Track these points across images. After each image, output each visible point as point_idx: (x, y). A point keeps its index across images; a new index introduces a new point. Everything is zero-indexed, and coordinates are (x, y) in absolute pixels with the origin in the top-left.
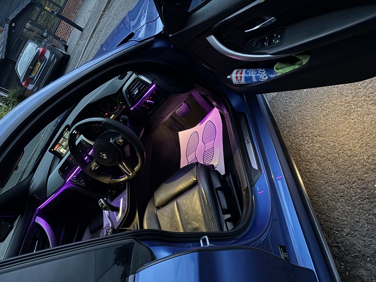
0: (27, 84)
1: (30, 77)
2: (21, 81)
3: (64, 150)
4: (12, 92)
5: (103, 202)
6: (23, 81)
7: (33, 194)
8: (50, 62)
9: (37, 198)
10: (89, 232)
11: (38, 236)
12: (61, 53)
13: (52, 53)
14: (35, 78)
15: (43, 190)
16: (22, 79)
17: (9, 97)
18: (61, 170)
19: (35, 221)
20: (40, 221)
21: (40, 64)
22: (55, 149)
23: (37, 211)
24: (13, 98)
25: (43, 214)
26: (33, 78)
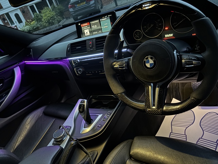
0: (71, 7)
1: (76, 5)
2: (70, 4)
3: (88, 33)
4: (60, 6)
5: (85, 104)
6: (71, 4)
7: (31, 48)
8: (90, 7)
9: (31, 53)
10: (43, 111)
11: (5, 81)
12: (98, 7)
13: (94, 3)
14: (77, 8)
15: (40, 52)
16: (71, 3)
17: (57, 8)
18: (73, 45)
19: (14, 69)
20: (18, 72)
21: (85, 3)
22: (82, 25)
23: (22, 63)
24: (58, 9)
25: (25, 69)
26: (76, 7)
